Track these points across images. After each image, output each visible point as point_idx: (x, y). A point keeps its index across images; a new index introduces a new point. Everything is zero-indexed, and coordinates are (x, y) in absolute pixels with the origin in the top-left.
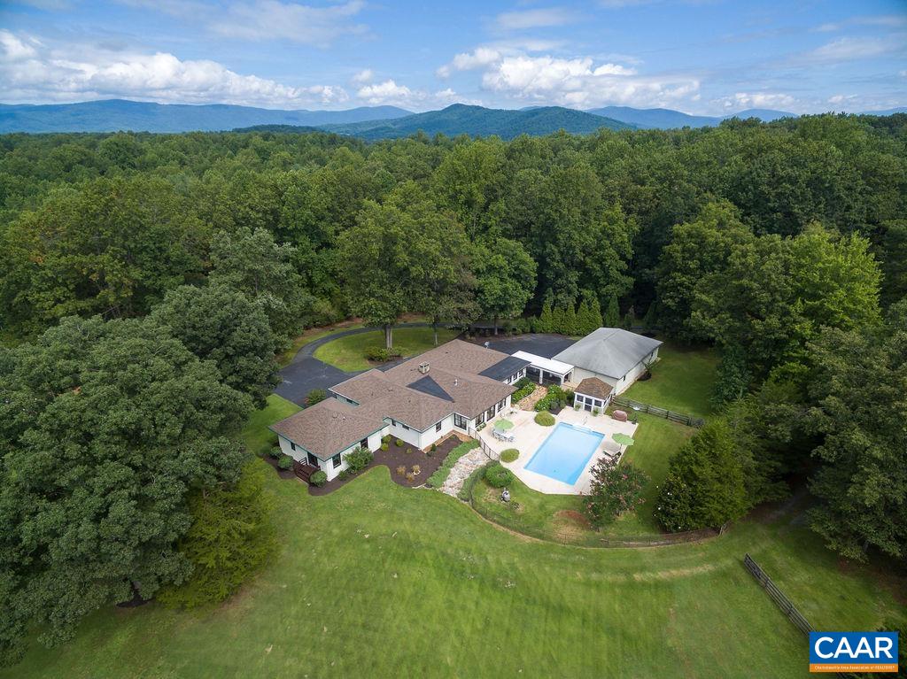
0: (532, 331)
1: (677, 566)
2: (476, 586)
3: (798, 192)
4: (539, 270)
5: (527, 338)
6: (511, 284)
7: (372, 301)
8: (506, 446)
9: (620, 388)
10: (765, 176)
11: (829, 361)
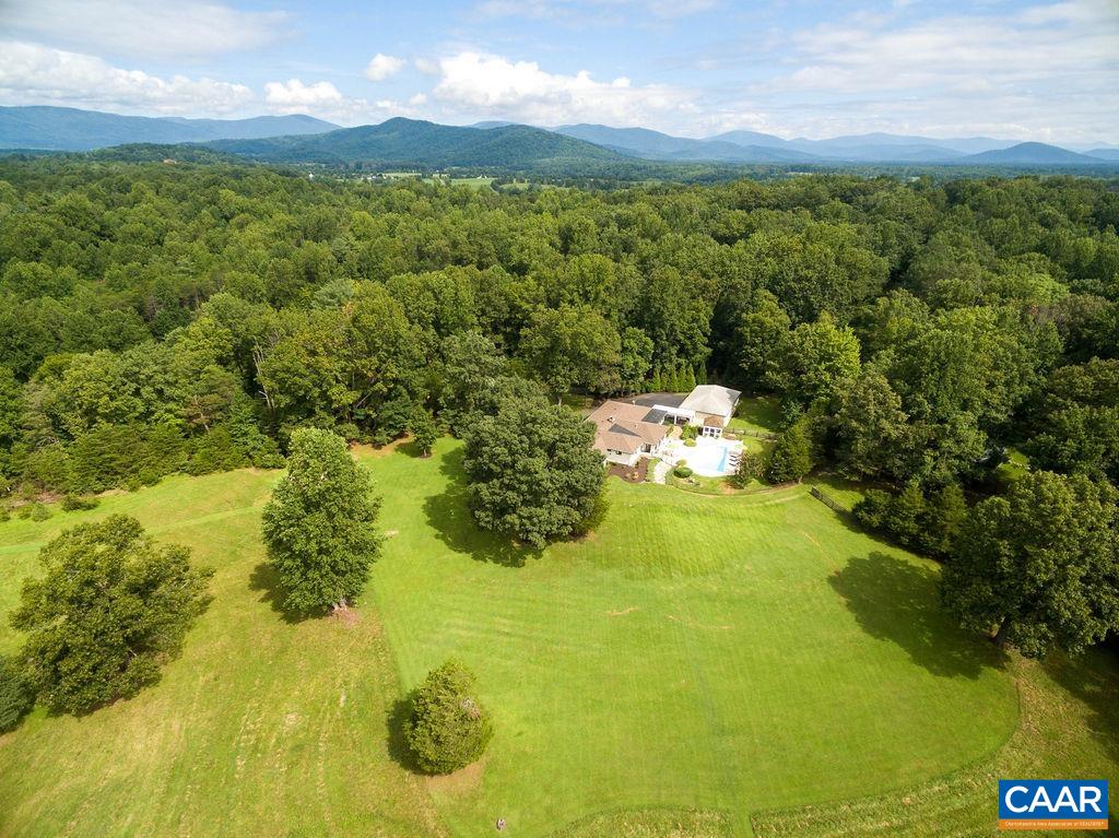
0: (647, 392)
3: (812, 287)
4: (654, 348)
5: (647, 396)
8: (677, 459)
9: (726, 422)
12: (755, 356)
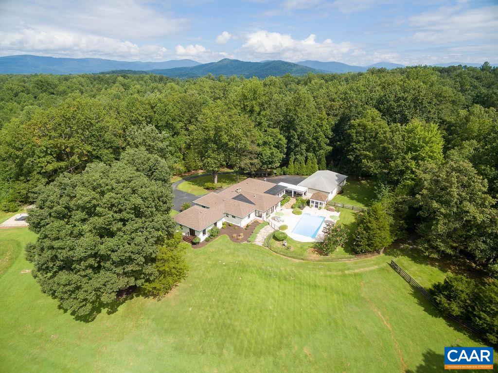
0: (284, 174)
1: (363, 267)
2: (277, 280)
3: (407, 104)
4: (287, 143)
5: (283, 177)
6: (275, 150)
7: (209, 160)
8: (281, 224)
9: (331, 197)
10: (392, 98)
11: (422, 176)
12: (359, 150)
